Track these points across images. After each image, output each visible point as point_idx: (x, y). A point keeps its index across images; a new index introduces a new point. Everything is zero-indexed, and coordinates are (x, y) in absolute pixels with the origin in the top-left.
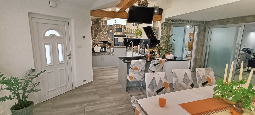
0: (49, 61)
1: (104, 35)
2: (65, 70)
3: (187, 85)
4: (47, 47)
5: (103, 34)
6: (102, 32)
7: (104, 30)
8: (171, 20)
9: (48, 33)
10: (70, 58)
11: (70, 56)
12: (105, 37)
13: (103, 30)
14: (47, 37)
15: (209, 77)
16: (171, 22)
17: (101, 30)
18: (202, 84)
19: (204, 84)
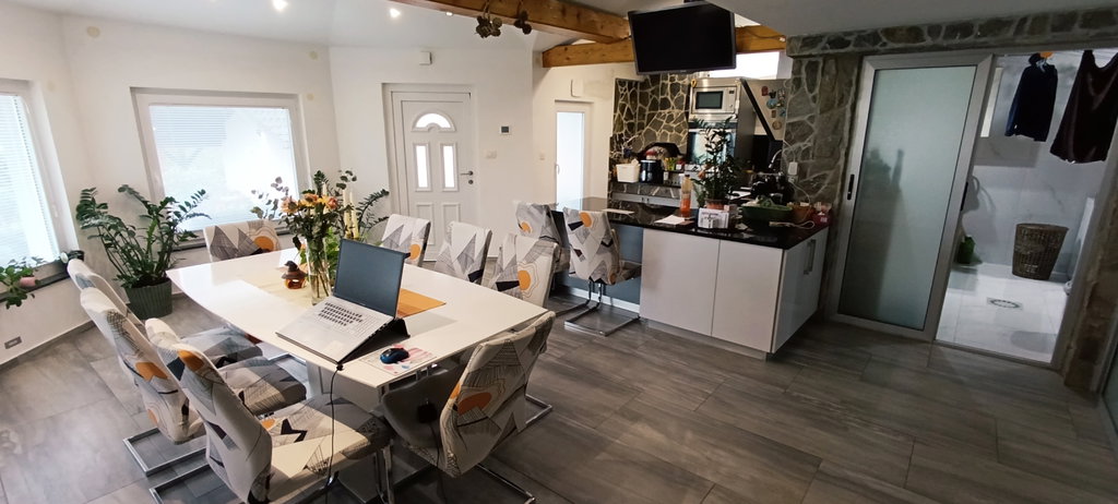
0: (423, 182)
1: (672, 124)
2: (457, 208)
3: (464, 271)
4: (421, 152)
5: (671, 118)
6: (667, 111)
7: (676, 102)
8: (825, 40)
9: (423, 122)
10: (471, 182)
11: (470, 178)
12: (670, 129)
13: (672, 103)
14: (421, 131)
15: (530, 270)
16: (825, 48)
17: (665, 104)
18: (497, 283)
19: (503, 286)
